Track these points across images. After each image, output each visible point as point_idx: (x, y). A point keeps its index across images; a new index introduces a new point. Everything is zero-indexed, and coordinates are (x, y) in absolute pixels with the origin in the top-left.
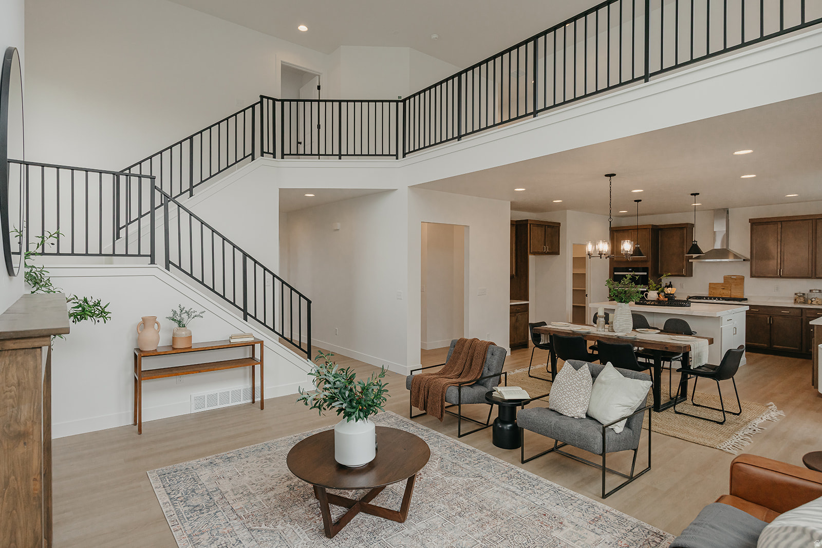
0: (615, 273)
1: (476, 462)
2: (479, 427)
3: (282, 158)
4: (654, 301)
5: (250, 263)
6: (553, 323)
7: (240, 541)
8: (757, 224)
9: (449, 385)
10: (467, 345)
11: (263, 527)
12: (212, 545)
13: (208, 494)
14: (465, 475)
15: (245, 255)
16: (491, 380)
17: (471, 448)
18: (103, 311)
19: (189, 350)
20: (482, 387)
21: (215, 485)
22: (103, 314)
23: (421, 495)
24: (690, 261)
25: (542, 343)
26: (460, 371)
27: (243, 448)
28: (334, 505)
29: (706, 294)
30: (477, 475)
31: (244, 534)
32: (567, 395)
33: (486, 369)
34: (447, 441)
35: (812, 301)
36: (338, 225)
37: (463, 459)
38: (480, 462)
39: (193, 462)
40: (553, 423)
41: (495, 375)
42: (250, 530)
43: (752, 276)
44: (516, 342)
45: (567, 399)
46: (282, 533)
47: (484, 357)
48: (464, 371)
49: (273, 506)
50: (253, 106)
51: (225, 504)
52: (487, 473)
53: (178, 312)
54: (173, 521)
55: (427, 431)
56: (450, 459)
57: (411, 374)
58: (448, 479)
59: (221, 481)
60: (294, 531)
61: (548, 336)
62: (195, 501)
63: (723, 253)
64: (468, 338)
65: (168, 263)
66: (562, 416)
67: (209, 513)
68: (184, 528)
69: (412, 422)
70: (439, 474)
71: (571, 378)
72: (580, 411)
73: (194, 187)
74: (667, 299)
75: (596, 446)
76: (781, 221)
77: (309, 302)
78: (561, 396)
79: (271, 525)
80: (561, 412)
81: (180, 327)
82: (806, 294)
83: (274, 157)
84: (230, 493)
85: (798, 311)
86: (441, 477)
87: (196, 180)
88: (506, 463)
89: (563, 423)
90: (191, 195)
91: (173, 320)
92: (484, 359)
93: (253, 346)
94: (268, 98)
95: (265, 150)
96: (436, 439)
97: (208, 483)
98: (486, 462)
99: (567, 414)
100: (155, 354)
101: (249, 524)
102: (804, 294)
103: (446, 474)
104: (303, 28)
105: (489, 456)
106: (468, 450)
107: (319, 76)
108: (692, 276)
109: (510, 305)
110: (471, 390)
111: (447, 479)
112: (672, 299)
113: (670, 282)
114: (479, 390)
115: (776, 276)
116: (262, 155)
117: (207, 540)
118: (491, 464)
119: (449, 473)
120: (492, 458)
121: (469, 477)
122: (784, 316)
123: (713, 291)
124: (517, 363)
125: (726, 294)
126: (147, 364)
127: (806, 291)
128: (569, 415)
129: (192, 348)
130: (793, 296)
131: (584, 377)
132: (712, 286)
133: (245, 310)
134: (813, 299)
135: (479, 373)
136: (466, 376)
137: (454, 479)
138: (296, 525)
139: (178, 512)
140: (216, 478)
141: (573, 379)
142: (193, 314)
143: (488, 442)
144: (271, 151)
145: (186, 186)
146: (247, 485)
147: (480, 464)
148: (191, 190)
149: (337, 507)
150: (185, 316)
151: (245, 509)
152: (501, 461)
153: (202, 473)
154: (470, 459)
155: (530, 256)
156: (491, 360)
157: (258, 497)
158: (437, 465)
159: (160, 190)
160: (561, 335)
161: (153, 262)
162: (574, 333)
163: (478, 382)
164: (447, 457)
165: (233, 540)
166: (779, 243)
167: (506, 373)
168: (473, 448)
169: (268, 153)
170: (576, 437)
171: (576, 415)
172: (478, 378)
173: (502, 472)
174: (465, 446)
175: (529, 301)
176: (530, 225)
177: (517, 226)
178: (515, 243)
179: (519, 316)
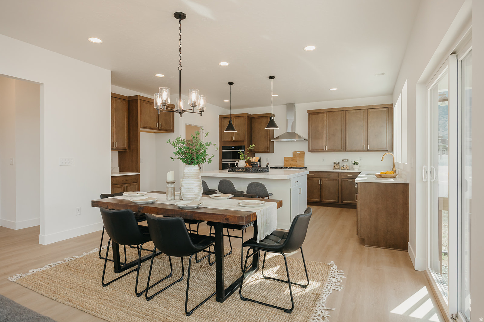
0: (223, 151)
4: (242, 168)
8: (312, 114)
24: (272, 140)
29: (282, 165)
35: (343, 168)
43: (310, 151)
63: (292, 135)
74: (251, 166)
76: (326, 112)
82: (340, 163)
85: (337, 174)
102: (339, 163)
108: (274, 152)
112: (256, 166)
113: (260, 157)
115: (323, 150)
122: (329, 178)
123: (287, 163)
125: (294, 164)
127: (340, 161)
130: (333, 164)
132: (286, 159)
134: (344, 166)
166: (325, 127)
175: (140, 172)
176: (141, 100)
177: (127, 101)
178: (127, 118)
179: (126, 187)
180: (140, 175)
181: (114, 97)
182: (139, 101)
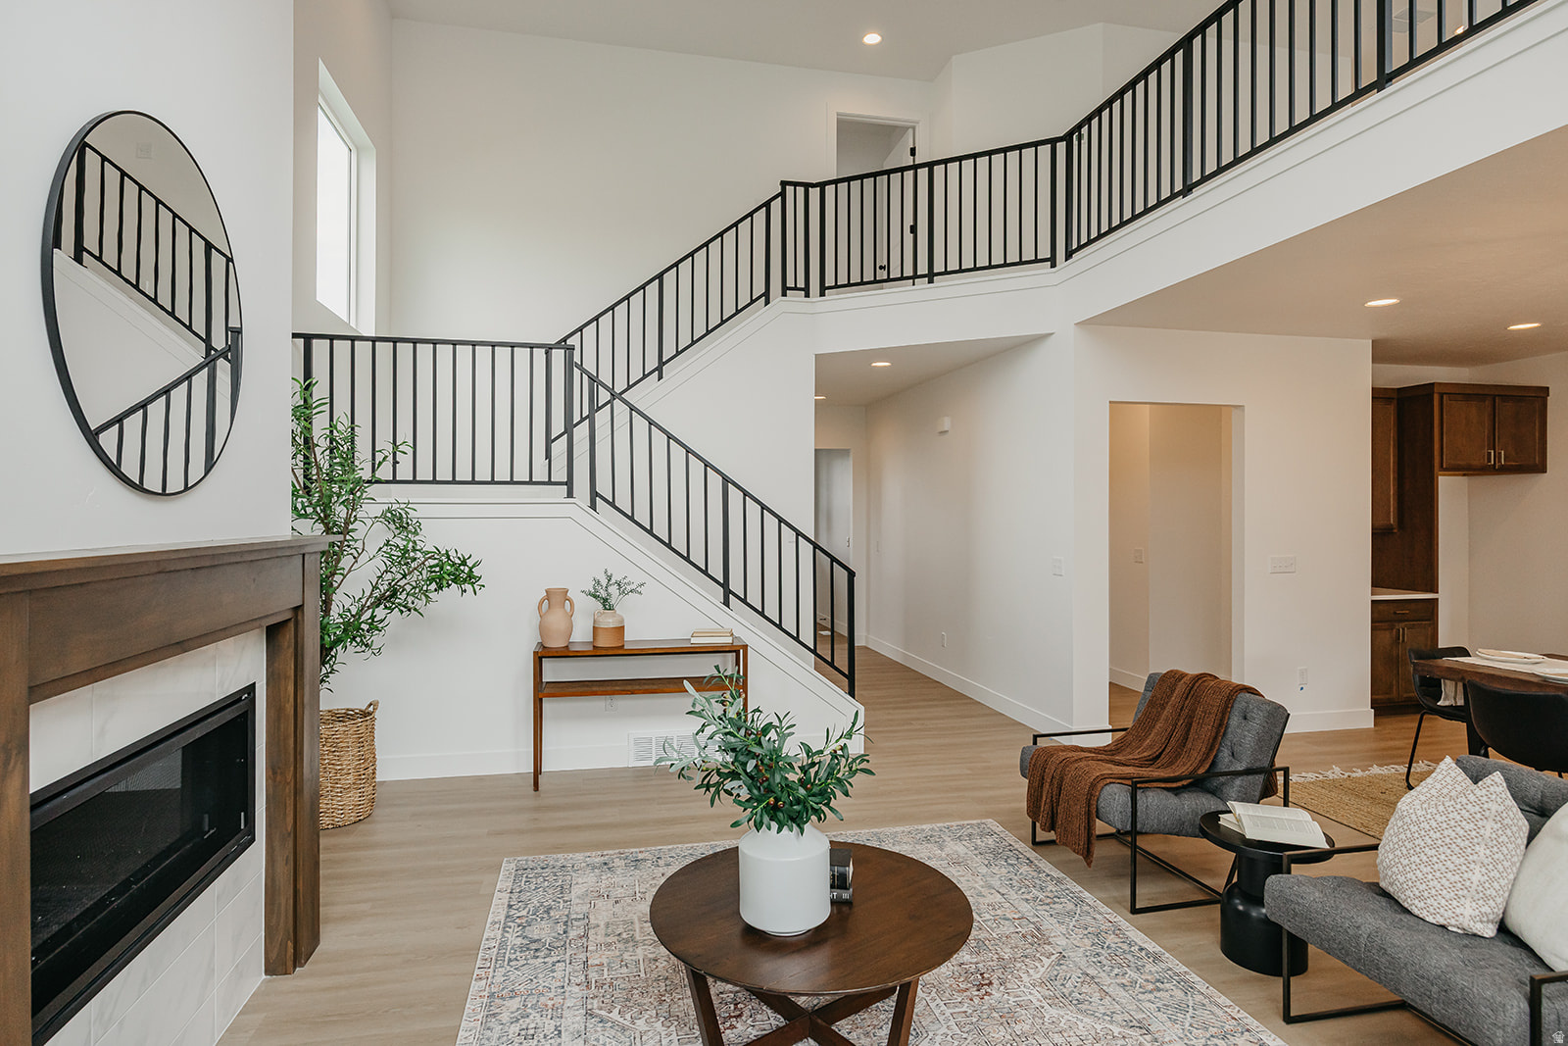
1: (1151, 987)
2: (1201, 897)
3: (821, 296)
5: (735, 495)
6: (1483, 652)
7: (560, 1031)
9: (1108, 781)
10: (1181, 688)
11: (615, 1015)
12: (513, 1025)
13: (565, 924)
14: (1104, 1014)
15: (726, 480)
16: (1238, 782)
17: (1152, 946)
18: (470, 576)
19: (619, 652)
20: (1209, 796)
21: (585, 908)
22: (471, 578)
23: (965, 1035)
25: (1447, 703)
26: (1156, 750)
27: (670, 847)
28: (764, 1008)
30: (1135, 1023)
31: (573, 1020)
32: (1425, 858)
33: (1225, 753)
34: (1098, 916)
36: (946, 423)
37: (1116, 971)
38: (1159, 990)
39: (579, 856)
40: (1365, 931)
41: (1248, 772)
42: (589, 1014)
44: (1394, 695)
45: (1425, 870)
46: (638, 1039)
47: (1222, 720)
48: (1167, 750)
49: (654, 975)
50: (767, 205)
51: (581, 949)
52: (1169, 1024)
53: (604, 582)
54: (486, 960)
55: (1059, 881)
56: (1083, 963)
57: (1035, 743)
58: (1054, 1012)
59: (600, 903)
60: (661, 1041)
61: (1460, 685)
62: (542, 931)
64: (1187, 672)
65: (594, 494)
66: (1405, 918)
67: (546, 960)
68: (493, 976)
69: (1032, 854)
70: (1035, 997)
71: (1441, 808)
72: (1468, 911)
73: (665, 363)
75: (1500, 1033)
77: (851, 574)
78: (1408, 856)
79: (628, 1017)
80: (1406, 905)
81: (606, 609)
83: (807, 295)
84: (602, 930)
86: (1038, 1004)
87: (669, 351)
88: (1235, 1011)
89: (1399, 939)
90: (660, 378)
91: (595, 596)
92: (1221, 728)
93: (737, 653)
94: (795, 184)
95: (790, 283)
96: (1070, 906)
97: (578, 901)
98: (1179, 994)
99: (1423, 914)
100: (565, 654)
101: (595, 1001)
103: (1053, 1000)
104: (872, 39)
105: (1194, 978)
106: (1141, 949)
107: (914, 128)
109: (1373, 601)
110: (1172, 801)
111: (1051, 1012)
114: (1195, 804)
116: (784, 294)
117: (512, 1013)
118: (1191, 1004)
119: (1063, 999)
120: (1202, 985)
121: (1111, 1022)
124: (1384, 749)
126: (553, 671)
128: (1430, 919)
129: (626, 647)
131: (1487, 814)
133: (725, 585)
135: (1202, 762)
136: (1171, 763)
137: (1067, 1015)
138: (673, 1028)
139: (502, 945)
140: (596, 894)
141: (1446, 813)
142: (629, 588)
143: (1208, 941)
144: (801, 284)
145: (652, 363)
146: (636, 921)
147: (1158, 995)
148: (659, 369)
149: (769, 1011)
150: (614, 590)
151: (606, 970)
152: (1223, 1000)
153: (580, 880)
154: (1135, 976)
155: (1440, 477)
156: (1239, 731)
157: (639, 951)
158: (1043, 970)
159: (580, 367)
160: (1497, 686)
161: (570, 494)
162: (1545, 682)
163: (1198, 783)
164: (1077, 957)
165: (549, 1026)
167: (1286, 771)
168: (1158, 949)
169: (796, 288)
170: (1435, 989)
171: (1453, 922)
172: (1201, 771)
173: (1213, 1031)
174: (1138, 937)
175: (1437, 592)
176: (1441, 396)
177: (1395, 402)
178: (1394, 445)
179: (1403, 629)
180: (1437, 599)
181: (1379, 396)
182: (1436, 397)
